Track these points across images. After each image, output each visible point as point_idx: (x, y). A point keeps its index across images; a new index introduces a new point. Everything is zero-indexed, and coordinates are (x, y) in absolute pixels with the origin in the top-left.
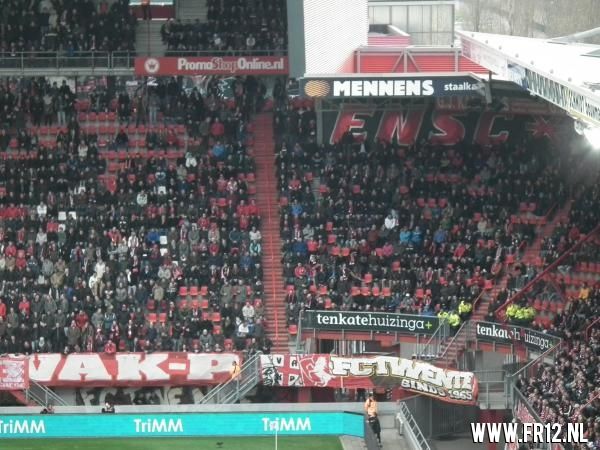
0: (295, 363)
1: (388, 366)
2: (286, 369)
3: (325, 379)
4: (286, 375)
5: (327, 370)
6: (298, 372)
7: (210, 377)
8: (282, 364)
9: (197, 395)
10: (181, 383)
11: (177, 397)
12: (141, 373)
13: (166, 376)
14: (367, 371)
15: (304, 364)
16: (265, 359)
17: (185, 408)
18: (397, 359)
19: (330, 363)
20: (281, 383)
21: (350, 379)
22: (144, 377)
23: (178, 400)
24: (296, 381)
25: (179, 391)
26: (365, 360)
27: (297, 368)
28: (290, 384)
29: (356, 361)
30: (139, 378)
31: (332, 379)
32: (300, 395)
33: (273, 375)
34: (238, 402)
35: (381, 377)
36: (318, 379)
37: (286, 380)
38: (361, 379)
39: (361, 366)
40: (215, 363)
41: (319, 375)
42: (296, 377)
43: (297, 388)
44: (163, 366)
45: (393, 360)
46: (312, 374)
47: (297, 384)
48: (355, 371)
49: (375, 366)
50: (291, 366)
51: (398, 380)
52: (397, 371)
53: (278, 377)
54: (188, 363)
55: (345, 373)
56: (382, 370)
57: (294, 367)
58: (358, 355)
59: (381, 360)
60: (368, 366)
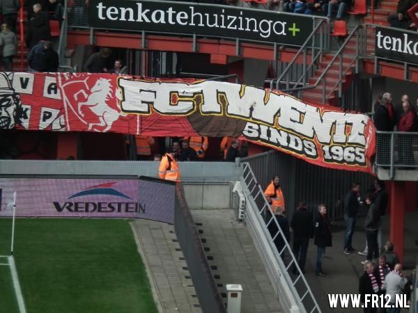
0: (53, 88)
1: (222, 98)
2: (37, 98)
3: (109, 119)
4: (36, 111)
5: (112, 103)
6: (58, 104)
8: (29, 90)
14: (184, 107)
15: (70, 91)
18: (237, 86)
19: (118, 91)
20: (26, 124)
21: (153, 118)
24: (56, 123)
26: (181, 87)
27: (57, 96)
28: (43, 125)
29: (164, 89)
31: (121, 118)
35: (210, 116)
36: (95, 118)
37: (35, 119)
38: (172, 118)
39: (174, 98)
42: (55, 112)
43: (57, 134)
45: (231, 89)
46: (83, 108)
47: (56, 127)
48: (163, 105)
49: (198, 98)
50: (46, 94)
51: (239, 123)
52: (237, 107)
55: (145, 108)
56: (211, 105)
57: (53, 96)
58: (169, 77)
59: (209, 88)
60: (184, 98)
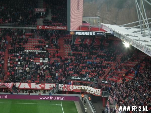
0: (66, 86)
1: (84, 87)
2: (64, 87)
3: (72, 90)
4: (64, 89)
5: (72, 88)
6: (66, 88)
7: (49, 88)
8: (63, 86)
9: (46, 92)
10: (43, 89)
11: (42, 92)
12: (36, 87)
13: (41, 88)
14: (80, 88)
15: (68, 86)
16: (60, 85)
17: (44, 94)
19: (73, 87)
20: (63, 90)
21: (76, 90)
22: (36, 88)
23: (43, 93)
24: (66, 90)
25: (43, 91)
26: (80, 86)
28: (65, 90)
30: (35, 88)
31: (73, 90)
32: (67, 93)
33: (61, 89)
34: (54, 93)
35: (83, 90)
37: (64, 90)
38: (79, 90)
39: (79, 87)
40: (50, 86)
41: (70, 89)
43: (66, 91)
44: (40, 86)
45: (85, 86)
48: (78, 88)
51: (86, 90)
52: (86, 88)
53: (62, 89)
54: (45, 85)
58: (78, 85)
59: (83, 86)
60: (80, 87)
